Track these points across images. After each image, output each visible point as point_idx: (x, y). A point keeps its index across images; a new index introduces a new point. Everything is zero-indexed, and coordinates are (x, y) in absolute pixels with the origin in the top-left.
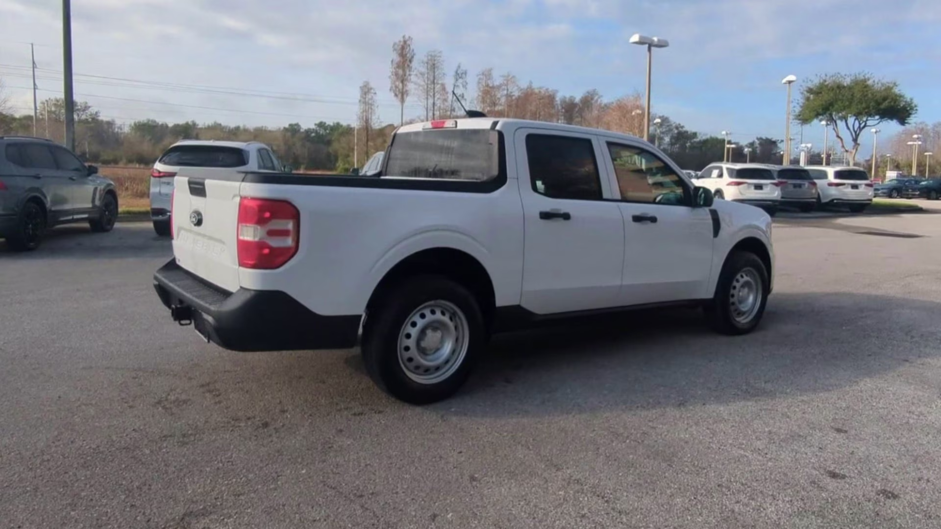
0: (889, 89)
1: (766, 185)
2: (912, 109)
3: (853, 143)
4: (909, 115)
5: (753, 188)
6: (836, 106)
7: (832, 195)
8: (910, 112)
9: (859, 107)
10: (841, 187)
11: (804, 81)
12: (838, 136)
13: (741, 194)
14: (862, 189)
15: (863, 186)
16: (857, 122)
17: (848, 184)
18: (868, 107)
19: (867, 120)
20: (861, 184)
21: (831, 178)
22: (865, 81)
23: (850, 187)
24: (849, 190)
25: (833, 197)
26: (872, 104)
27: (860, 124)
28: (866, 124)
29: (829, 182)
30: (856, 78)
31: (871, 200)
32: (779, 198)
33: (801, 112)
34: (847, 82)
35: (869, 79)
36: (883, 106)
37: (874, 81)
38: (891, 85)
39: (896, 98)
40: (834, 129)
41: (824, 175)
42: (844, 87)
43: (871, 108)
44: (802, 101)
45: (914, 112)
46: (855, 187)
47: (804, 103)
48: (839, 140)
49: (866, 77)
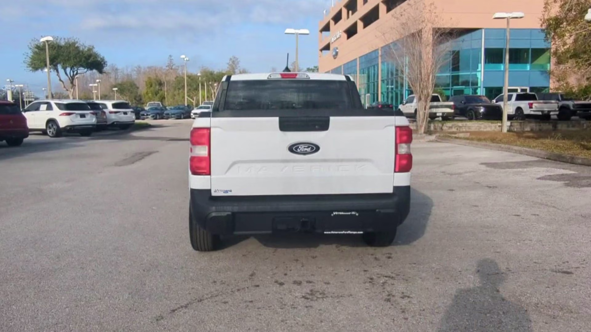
0: (90, 50)
1: (87, 114)
2: (104, 63)
3: (71, 85)
4: (103, 67)
5: (79, 117)
6: (59, 60)
7: (113, 119)
8: (104, 65)
9: (75, 60)
10: (117, 114)
11: (32, 40)
12: (60, 80)
13: (73, 122)
14: (129, 115)
15: (130, 113)
16: (71, 71)
17: (122, 112)
18: (81, 61)
19: (78, 69)
20: (128, 112)
21: (110, 108)
22: (74, 44)
23: (122, 113)
24: (123, 115)
25: (114, 121)
26: (83, 59)
27: (73, 72)
28: (77, 72)
29: (109, 111)
30: (68, 41)
31: (134, 121)
32: (95, 123)
33: (31, 62)
34: (63, 43)
35: (77, 42)
36: (89, 61)
37: (80, 44)
38: (91, 47)
39: (96, 56)
40: (57, 75)
41: (105, 106)
42: (61, 47)
43: (83, 61)
44: (30, 54)
45: (105, 66)
46: (125, 113)
47: (32, 56)
48: (61, 83)
49: (76, 41)
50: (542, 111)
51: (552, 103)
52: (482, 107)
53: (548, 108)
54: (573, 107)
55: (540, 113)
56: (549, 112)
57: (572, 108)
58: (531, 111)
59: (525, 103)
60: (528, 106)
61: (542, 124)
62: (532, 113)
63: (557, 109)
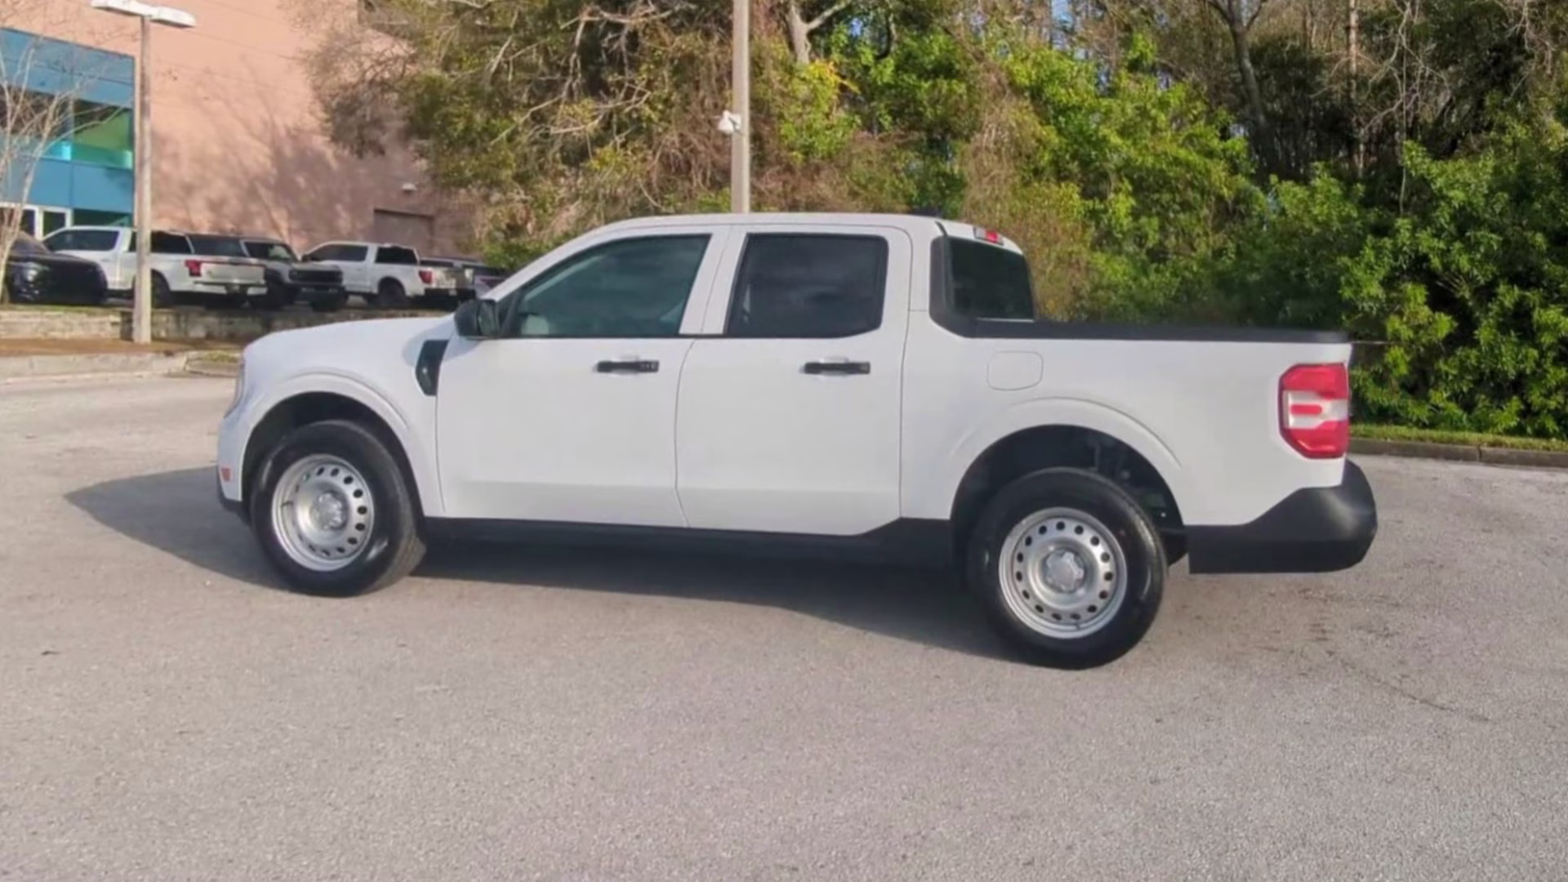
50: (227, 286)
51: (250, 265)
52: (32, 265)
53: (241, 278)
54: (291, 276)
55: (222, 290)
56: (244, 287)
57: (287, 280)
58: (196, 283)
59: (179, 261)
60: (187, 270)
61: (236, 320)
62: (201, 288)
63: (263, 282)
